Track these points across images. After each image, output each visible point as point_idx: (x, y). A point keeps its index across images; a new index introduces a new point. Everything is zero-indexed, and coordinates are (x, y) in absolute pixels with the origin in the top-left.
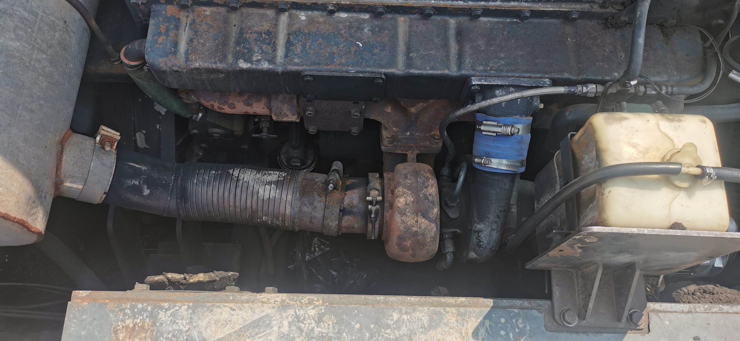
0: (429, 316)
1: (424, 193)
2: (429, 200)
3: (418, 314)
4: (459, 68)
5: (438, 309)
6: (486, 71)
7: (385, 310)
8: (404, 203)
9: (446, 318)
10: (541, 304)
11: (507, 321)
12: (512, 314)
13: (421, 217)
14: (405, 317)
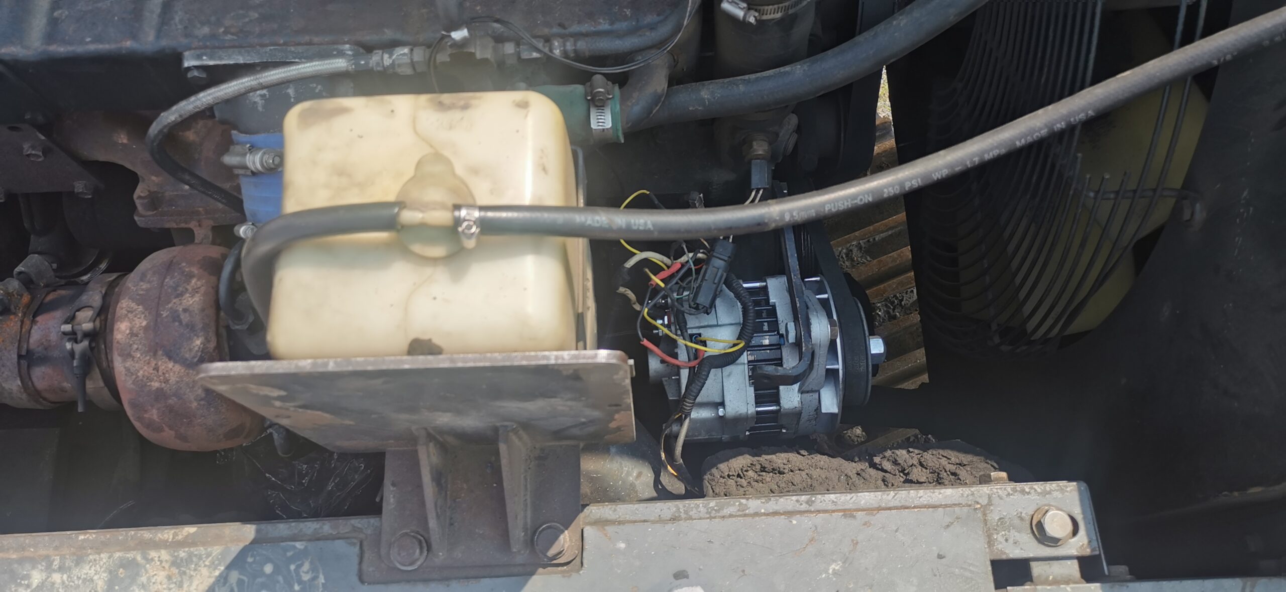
0: (110, 572)
1: (171, 308)
2: (180, 322)
3: (86, 570)
4: (159, 35)
5: (130, 555)
6: (213, 36)
7: (16, 566)
8: (128, 332)
9: (147, 572)
10: (359, 526)
11: (277, 570)
12: (289, 554)
13: (165, 359)
14: (57, 577)
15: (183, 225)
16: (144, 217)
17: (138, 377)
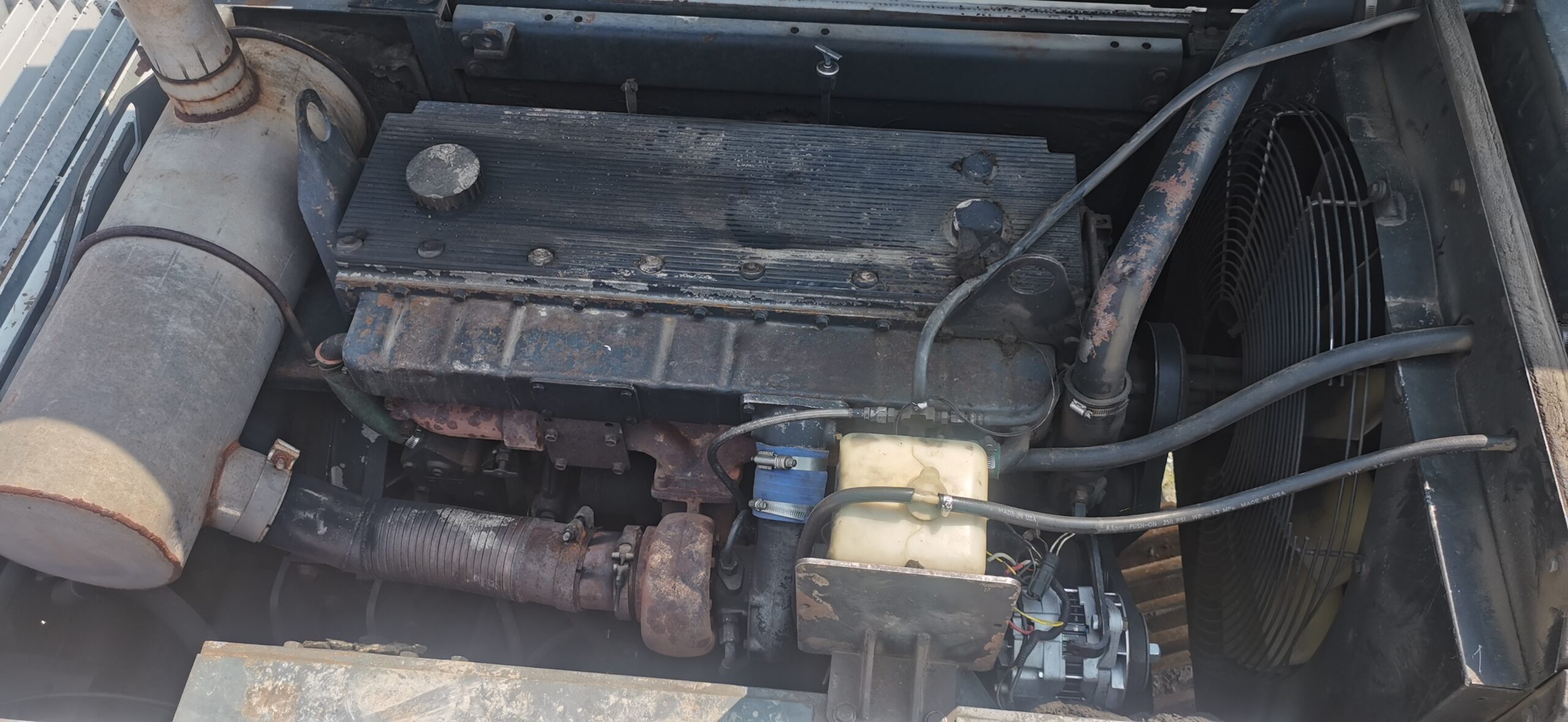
0: (658, 703)
1: (688, 549)
2: (693, 560)
3: (644, 699)
4: (730, 382)
5: (670, 694)
6: (763, 387)
7: (600, 690)
8: (659, 561)
9: (680, 705)
10: (813, 698)
11: (760, 716)
12: (769, 707)
13: (681, 581)
14: (625, 701)
15: (683, 500)
16: (657, 490)
17: (661, 591)
